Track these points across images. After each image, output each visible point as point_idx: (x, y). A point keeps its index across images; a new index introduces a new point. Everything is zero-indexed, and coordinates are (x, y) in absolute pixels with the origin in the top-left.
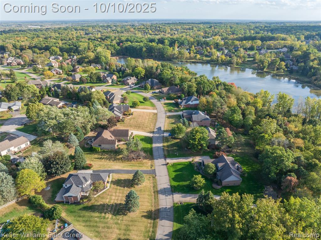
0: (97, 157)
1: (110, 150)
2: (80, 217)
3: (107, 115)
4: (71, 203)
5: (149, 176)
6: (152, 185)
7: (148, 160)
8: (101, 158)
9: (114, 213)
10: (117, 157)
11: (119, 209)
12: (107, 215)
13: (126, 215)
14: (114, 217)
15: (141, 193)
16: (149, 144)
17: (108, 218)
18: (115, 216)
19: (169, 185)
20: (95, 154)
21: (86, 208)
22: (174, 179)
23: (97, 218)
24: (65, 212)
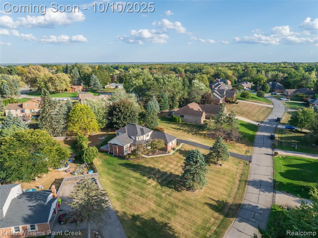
0: (174, 127)
1: (194, 124)
2: (114, 171)
3: (202, 89)
4: (114, 155)
5: (238, 161)
6: (240, 172)
7: (244, 145)
8: (178, 129)
9: (162, 182)
10: (200, 132)
11: (172, 181)
12: (150, 181)
13: (178, 191)
14: (159, 187)
15: (217, 175)
16: (252, 131)
17: (149, 184)
18: (161, 186)
19: (271, 179)
20: (173, 124)
21: (128, 166)
22: (282, 174)
23: (133, 179)
24: (102, 161)
